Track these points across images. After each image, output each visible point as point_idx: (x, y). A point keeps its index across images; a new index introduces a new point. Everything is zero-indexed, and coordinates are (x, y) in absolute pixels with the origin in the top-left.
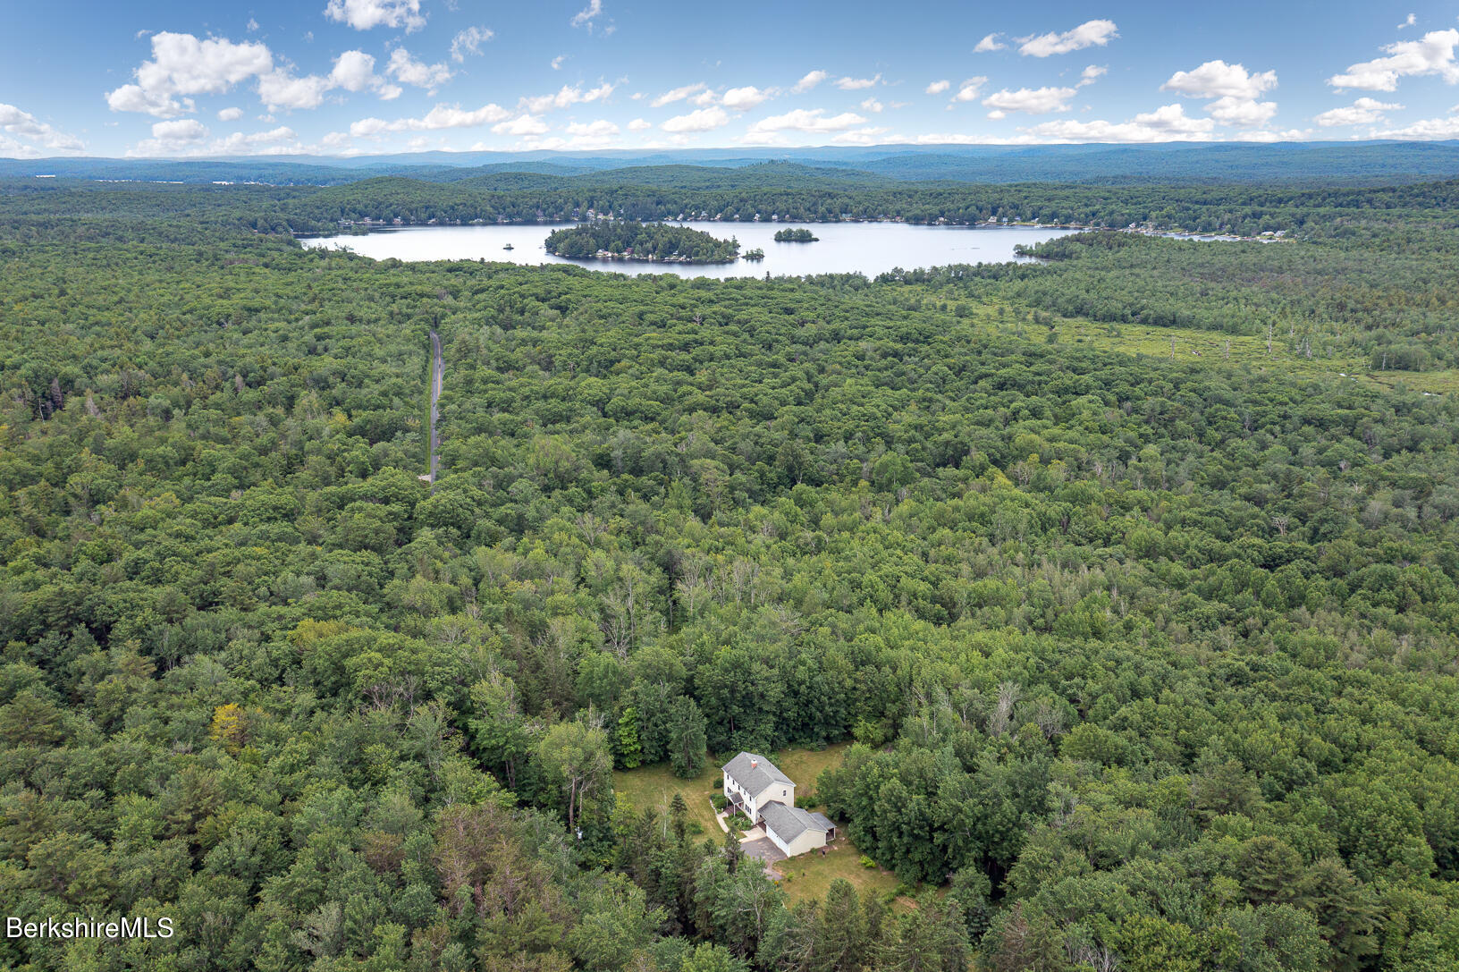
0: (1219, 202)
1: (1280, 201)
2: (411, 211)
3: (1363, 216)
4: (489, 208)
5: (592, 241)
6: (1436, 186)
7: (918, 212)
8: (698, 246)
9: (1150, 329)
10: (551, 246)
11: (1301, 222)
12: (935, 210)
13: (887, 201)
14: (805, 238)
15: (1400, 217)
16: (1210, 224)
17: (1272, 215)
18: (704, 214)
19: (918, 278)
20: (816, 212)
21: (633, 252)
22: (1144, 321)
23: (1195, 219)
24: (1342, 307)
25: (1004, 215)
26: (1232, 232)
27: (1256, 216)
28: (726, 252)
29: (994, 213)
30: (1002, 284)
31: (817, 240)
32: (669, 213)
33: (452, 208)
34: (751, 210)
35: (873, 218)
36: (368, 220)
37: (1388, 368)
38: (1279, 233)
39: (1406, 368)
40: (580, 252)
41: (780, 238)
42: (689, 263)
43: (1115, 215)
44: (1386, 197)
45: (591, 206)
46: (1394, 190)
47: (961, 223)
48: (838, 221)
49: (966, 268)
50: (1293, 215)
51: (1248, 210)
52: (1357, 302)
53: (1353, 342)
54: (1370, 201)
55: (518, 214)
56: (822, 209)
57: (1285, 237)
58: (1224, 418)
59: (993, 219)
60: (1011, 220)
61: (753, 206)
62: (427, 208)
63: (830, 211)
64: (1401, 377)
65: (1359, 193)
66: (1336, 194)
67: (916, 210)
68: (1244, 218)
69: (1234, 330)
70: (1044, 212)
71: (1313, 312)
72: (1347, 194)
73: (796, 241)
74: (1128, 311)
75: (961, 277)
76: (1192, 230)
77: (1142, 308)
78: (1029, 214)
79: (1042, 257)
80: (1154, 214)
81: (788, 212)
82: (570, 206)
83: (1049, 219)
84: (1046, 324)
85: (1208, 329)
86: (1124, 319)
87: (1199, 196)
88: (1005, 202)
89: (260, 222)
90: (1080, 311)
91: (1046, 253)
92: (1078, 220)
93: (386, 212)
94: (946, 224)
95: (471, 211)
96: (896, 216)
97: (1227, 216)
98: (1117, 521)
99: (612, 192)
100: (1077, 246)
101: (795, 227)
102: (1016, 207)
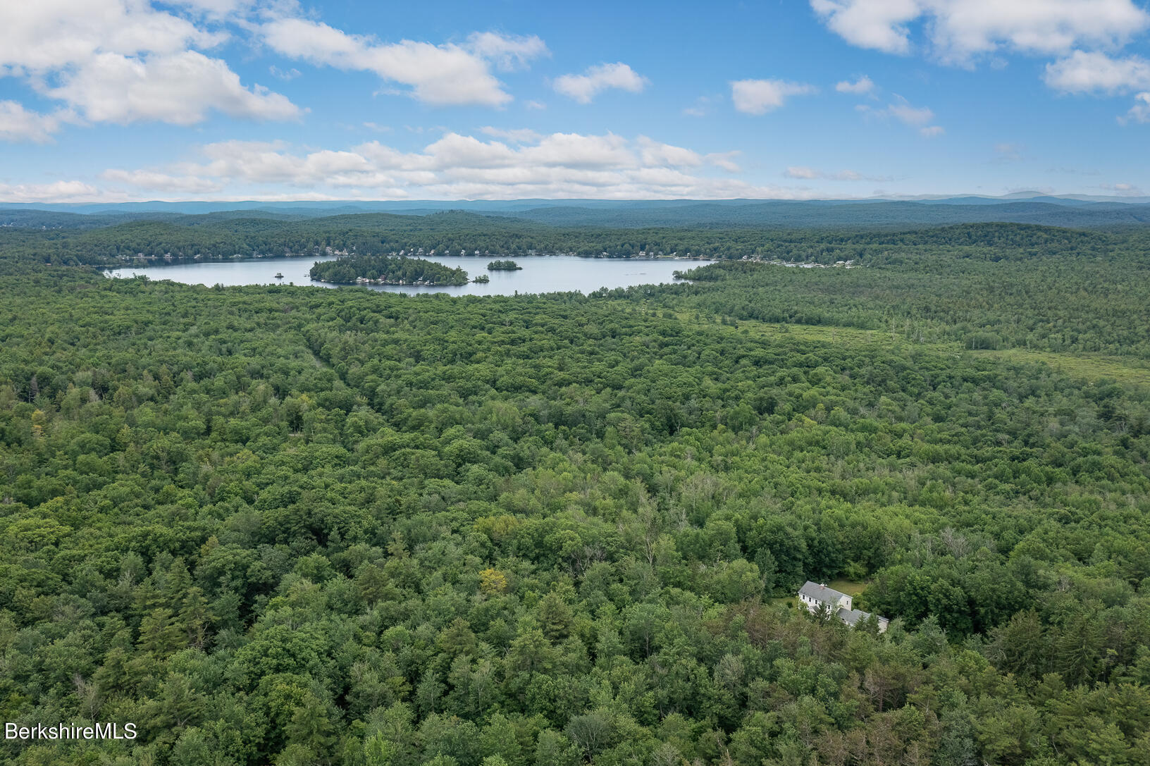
0: (801, 240)
1: (842, 240)
2: (179, 248)
3: (901, 250)
4: (245, 246)
5: (352, 271)
6: (943, 230)
7: (586, 248)
8: (439, 273)
9: (805, 327)
10: (316, 274)
11: (861, 255)
12: (600, 247)
13: (560, 240)
14: (511, 268)
15: (926, 251)
16: (800, 256)
17: (840, 249)
18: (420, 250)
19: (619, 294)
20: (508, 249)
21: (385, 279)
22: (799, 322)
23: (788, 253)
24: (927, 309)
25: (651, 250)
26: (816, 261)
27: (830, 250)
28: (459, 279)
29: (642, 248)
30: (684, 298)
31: (520, 269)
32: (393, 249)
33: (214, 246)
34: (458, 247)
35: (552, 253)
36: (141, 255)
37: (976, 348)
38: (848, 262)
39: (987, 348)
40: (344, 278)
41: (492, 268)
42: (433, 286)
43: (732, 251)
44: (913, 237)
45: (328, 244)
46: (916, 233)
47: (619, 257)
48: (526, 255)
49: (653, 287)
50: (855, 250)
51: (823, 246)
52: (937, 306)
53: (944, 333)
54: (902, 240)
55: (270, 250)
56: (514, 246)
57: (853, 265)
58: (914, 379)
59: (642, 253)
60: (656, 254)
61: (459, 244)
62: (192, 246)
63: (519, 248)
64: (986, 355)
65: (894, 235)
66: (879, 235)
67: (585, 247)
68: (822, 251)
69: (862, 326)
70: (680, 248)
71: (909, 313)
72: (886, 235)
73: (504, 269)
74: (786, 315)
75: (651, 293)
76: (788, 260)
77: (796, 312)
78: (668, 250)
79: (694, 279)
80: (759, 249)
81: (487, 248)
82: (311, 245)
83: (684, 253)
84: (732, 325)
85: (844, 326)
86: (784, 319)
87: (785, 237)
88: (649, 240)
89: (53, 258)
90: (751, 316)
91: (698, 276)
92: (705, 253)
93: (158, 249)
94: (609, 257)
95: (230, 248)
96: (568, 251)
97: (810, 251)
98: (900, 443)
99: (344, 234)
100: (722, 272)
101: (503, 260)
102: (657, 244)
